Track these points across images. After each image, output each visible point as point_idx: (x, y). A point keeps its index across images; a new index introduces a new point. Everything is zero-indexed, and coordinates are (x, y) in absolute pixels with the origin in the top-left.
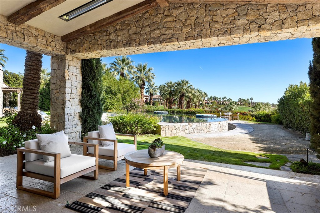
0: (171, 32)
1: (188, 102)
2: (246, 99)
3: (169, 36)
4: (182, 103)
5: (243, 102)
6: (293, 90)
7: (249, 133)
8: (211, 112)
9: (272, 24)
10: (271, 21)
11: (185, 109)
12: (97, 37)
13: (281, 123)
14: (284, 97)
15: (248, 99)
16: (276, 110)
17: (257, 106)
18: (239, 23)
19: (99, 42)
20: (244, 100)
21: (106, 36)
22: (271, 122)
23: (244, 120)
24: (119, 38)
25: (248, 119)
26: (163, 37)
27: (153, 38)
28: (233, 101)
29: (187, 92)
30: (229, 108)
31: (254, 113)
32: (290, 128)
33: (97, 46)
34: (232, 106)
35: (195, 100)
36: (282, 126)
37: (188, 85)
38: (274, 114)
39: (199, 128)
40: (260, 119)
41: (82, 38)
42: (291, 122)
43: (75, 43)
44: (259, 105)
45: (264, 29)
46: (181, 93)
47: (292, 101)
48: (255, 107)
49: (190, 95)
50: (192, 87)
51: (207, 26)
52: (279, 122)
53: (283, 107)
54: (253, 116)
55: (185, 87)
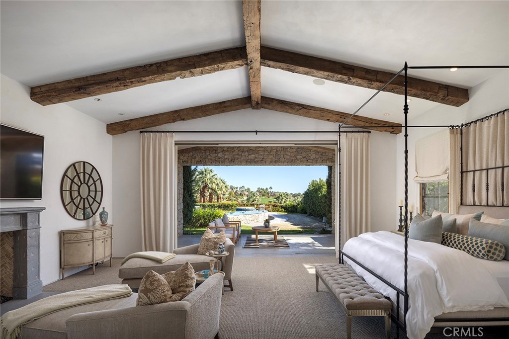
0: (262, 157)
1: (211, 194)
2: (265, 189)
3: (260, 160)
4: (204, 195)
5: (263, 193)
6: (314, 185)
7: (287, 221)
8: (244, 205)
9: (312, 160)
10: (312, 158)
11: (207, 203)
12: (208, 154)
13: (305, 213)
14: (308, 190)
15: (267, 189)
16: (301, 201)
17: (279, 197)
18: (298, 157)
19: (209, 158)
20: (263, 189)
21: (215, 153)
22: (297, 212)
23: (275, 211)
24: (226, 157)
25: (278, 211)
26: (256, 159)
27: (251, 159)
28: (251, 191)
29: (212, 182)
30: (252, 200)
31: (282, 205)
32: (312, 215)
33: (207, 160)
34: (255, 197)
35: (219, 192)
36: (306, 215)
37: (212, 174)
38: (299, 205)
39: (251, 219)
40: (288, 210)
41: (194, 152)
42: (313, 210)
43: (187, 155)
44: (281, 196)
45: (309, 162)
46: (204, 183)
47: (314, 194)
48: (277, 198)
49: (214, 186)
50: (216, 177)
51: (282, 156)
52: (304, 212)
53: (308, 199)
54: (282, 207)
55: (208, 176)
